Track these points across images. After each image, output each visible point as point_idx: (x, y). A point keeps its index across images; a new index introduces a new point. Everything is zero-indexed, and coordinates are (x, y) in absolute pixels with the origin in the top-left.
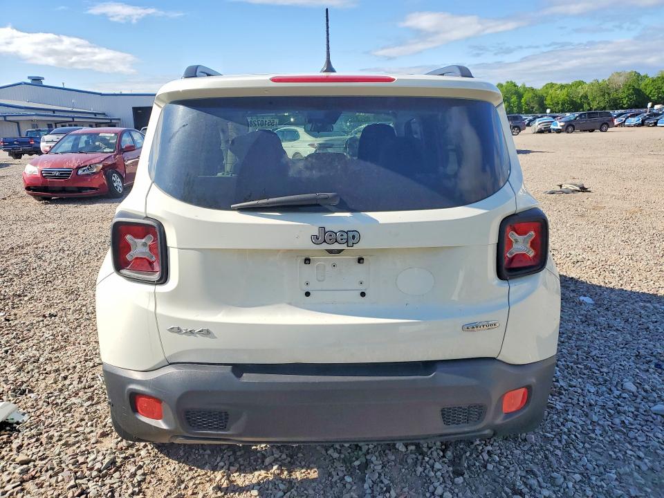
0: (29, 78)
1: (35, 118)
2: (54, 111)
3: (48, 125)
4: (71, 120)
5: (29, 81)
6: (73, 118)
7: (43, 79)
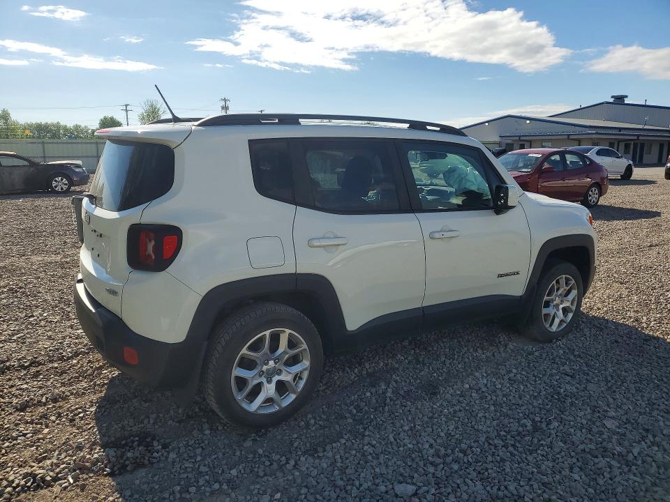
0: (612, 97)
1: (594, 136)
2: (620, 129)
3: (610, 143)
4: (636, 138)
5: (612, 100)
6: (638, 136)
7: (627, 97)
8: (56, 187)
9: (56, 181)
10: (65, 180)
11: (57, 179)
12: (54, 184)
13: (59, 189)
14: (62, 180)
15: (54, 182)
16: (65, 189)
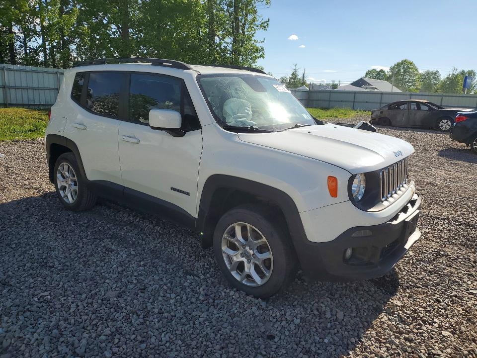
8: (442, 126)
9: (443, 122)
10: (449, 122)
11: (443, 121)
12: (441, 124)
13: (443, 128)
14: (447, 122)
15: (441, 123)
16: (448, 129)
